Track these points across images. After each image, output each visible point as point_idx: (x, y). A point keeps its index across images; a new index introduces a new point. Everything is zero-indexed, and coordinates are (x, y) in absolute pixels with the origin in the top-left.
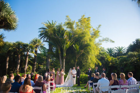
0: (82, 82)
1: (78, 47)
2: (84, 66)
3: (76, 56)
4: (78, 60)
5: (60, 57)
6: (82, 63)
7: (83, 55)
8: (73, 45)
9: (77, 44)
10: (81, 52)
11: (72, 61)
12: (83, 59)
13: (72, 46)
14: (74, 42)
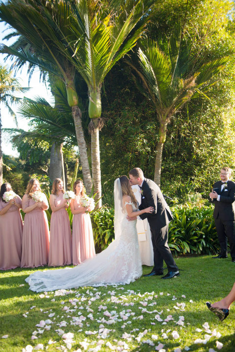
0: (192, 244)
1: (166, 64)
2: (198, 162)
3: (161, 118)
4: (168, 135)
5: (78, 123)
6: (190, 151)
7: (196, 106)
8: (140, 51)
9: (162, 48)
10: (184, 93)
11: (140, 143)
12: (194, 131)
13: (134, 56)
14: (141, 34)
